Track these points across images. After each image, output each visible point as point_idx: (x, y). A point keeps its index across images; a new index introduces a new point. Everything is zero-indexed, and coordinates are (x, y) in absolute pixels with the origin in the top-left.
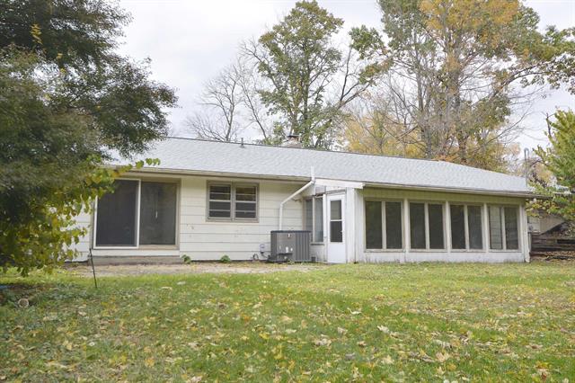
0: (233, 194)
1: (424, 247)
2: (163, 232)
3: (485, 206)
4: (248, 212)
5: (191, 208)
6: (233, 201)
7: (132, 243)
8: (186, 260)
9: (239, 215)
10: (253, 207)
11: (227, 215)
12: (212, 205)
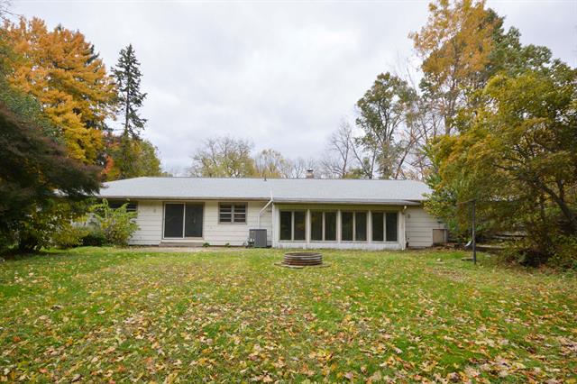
0: (233, 209)
1: (321, 239)
2: (196, 231)
3: (370, 213)
4: (242, 219)
5: (211, 217)
6: (233, 213)
7: (181, 236)
8: (206, 245)
9: (235, 221)
10: (244, 216)
11: (230, 221)
12: (221, 215)
